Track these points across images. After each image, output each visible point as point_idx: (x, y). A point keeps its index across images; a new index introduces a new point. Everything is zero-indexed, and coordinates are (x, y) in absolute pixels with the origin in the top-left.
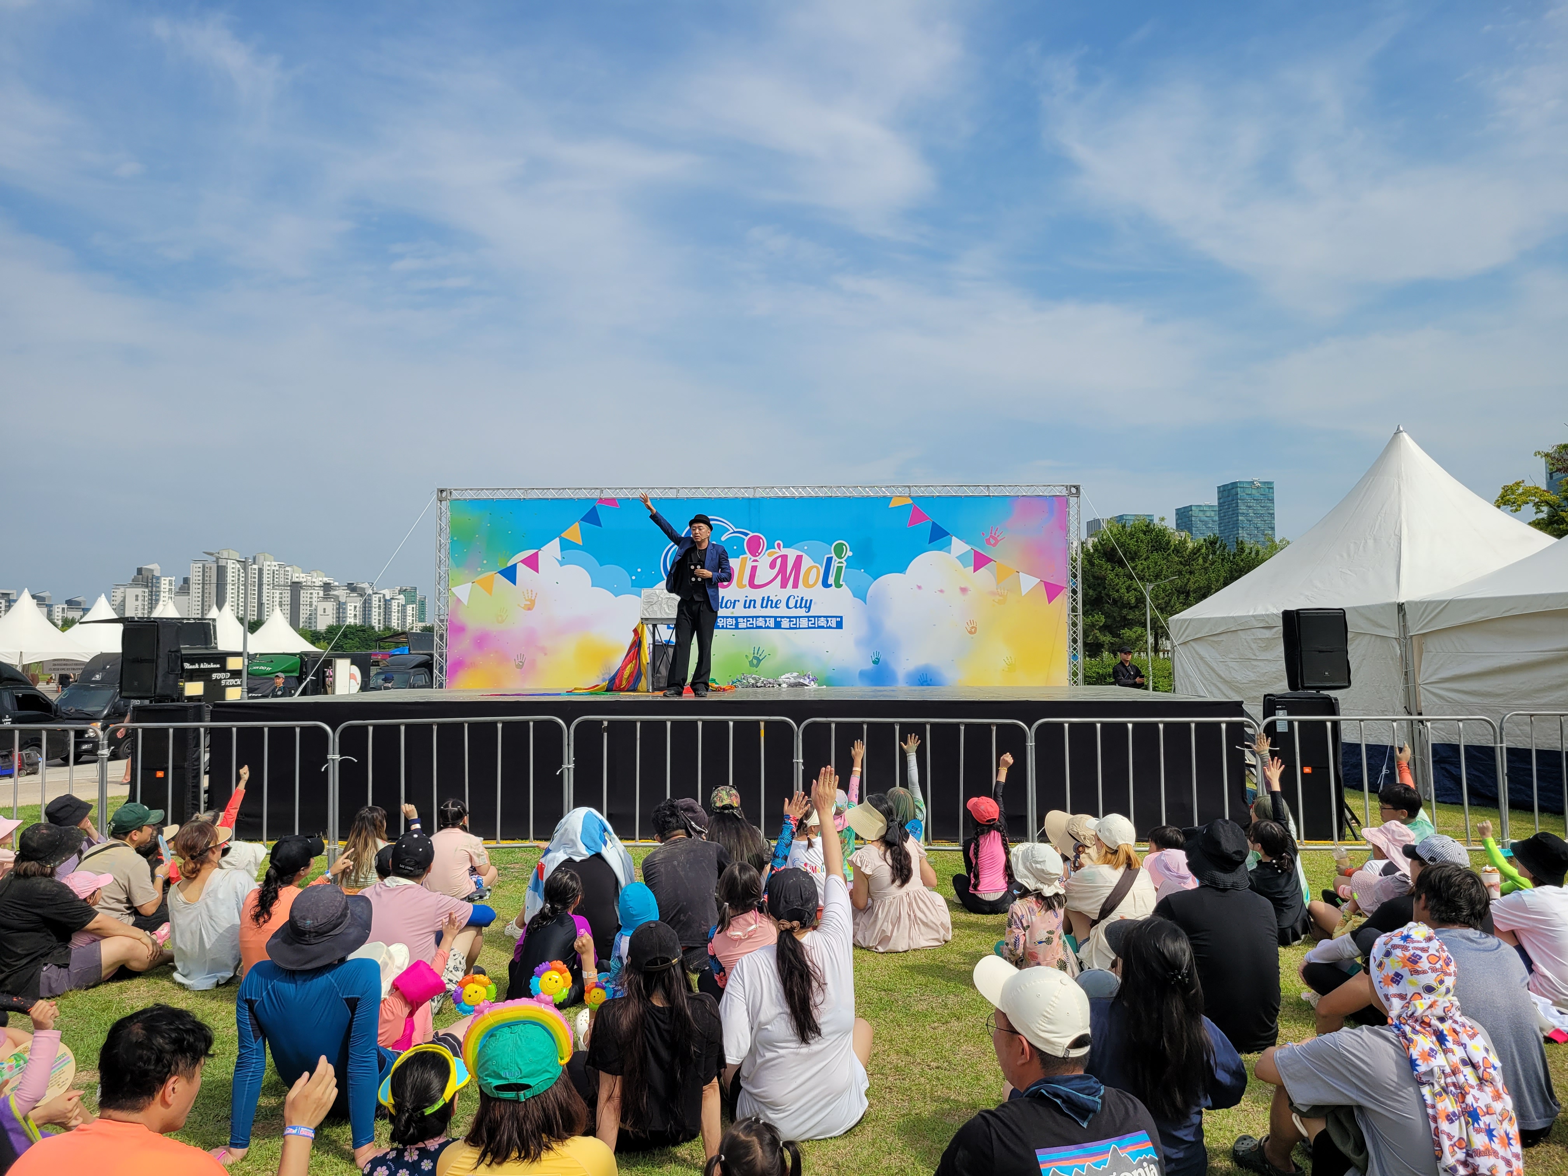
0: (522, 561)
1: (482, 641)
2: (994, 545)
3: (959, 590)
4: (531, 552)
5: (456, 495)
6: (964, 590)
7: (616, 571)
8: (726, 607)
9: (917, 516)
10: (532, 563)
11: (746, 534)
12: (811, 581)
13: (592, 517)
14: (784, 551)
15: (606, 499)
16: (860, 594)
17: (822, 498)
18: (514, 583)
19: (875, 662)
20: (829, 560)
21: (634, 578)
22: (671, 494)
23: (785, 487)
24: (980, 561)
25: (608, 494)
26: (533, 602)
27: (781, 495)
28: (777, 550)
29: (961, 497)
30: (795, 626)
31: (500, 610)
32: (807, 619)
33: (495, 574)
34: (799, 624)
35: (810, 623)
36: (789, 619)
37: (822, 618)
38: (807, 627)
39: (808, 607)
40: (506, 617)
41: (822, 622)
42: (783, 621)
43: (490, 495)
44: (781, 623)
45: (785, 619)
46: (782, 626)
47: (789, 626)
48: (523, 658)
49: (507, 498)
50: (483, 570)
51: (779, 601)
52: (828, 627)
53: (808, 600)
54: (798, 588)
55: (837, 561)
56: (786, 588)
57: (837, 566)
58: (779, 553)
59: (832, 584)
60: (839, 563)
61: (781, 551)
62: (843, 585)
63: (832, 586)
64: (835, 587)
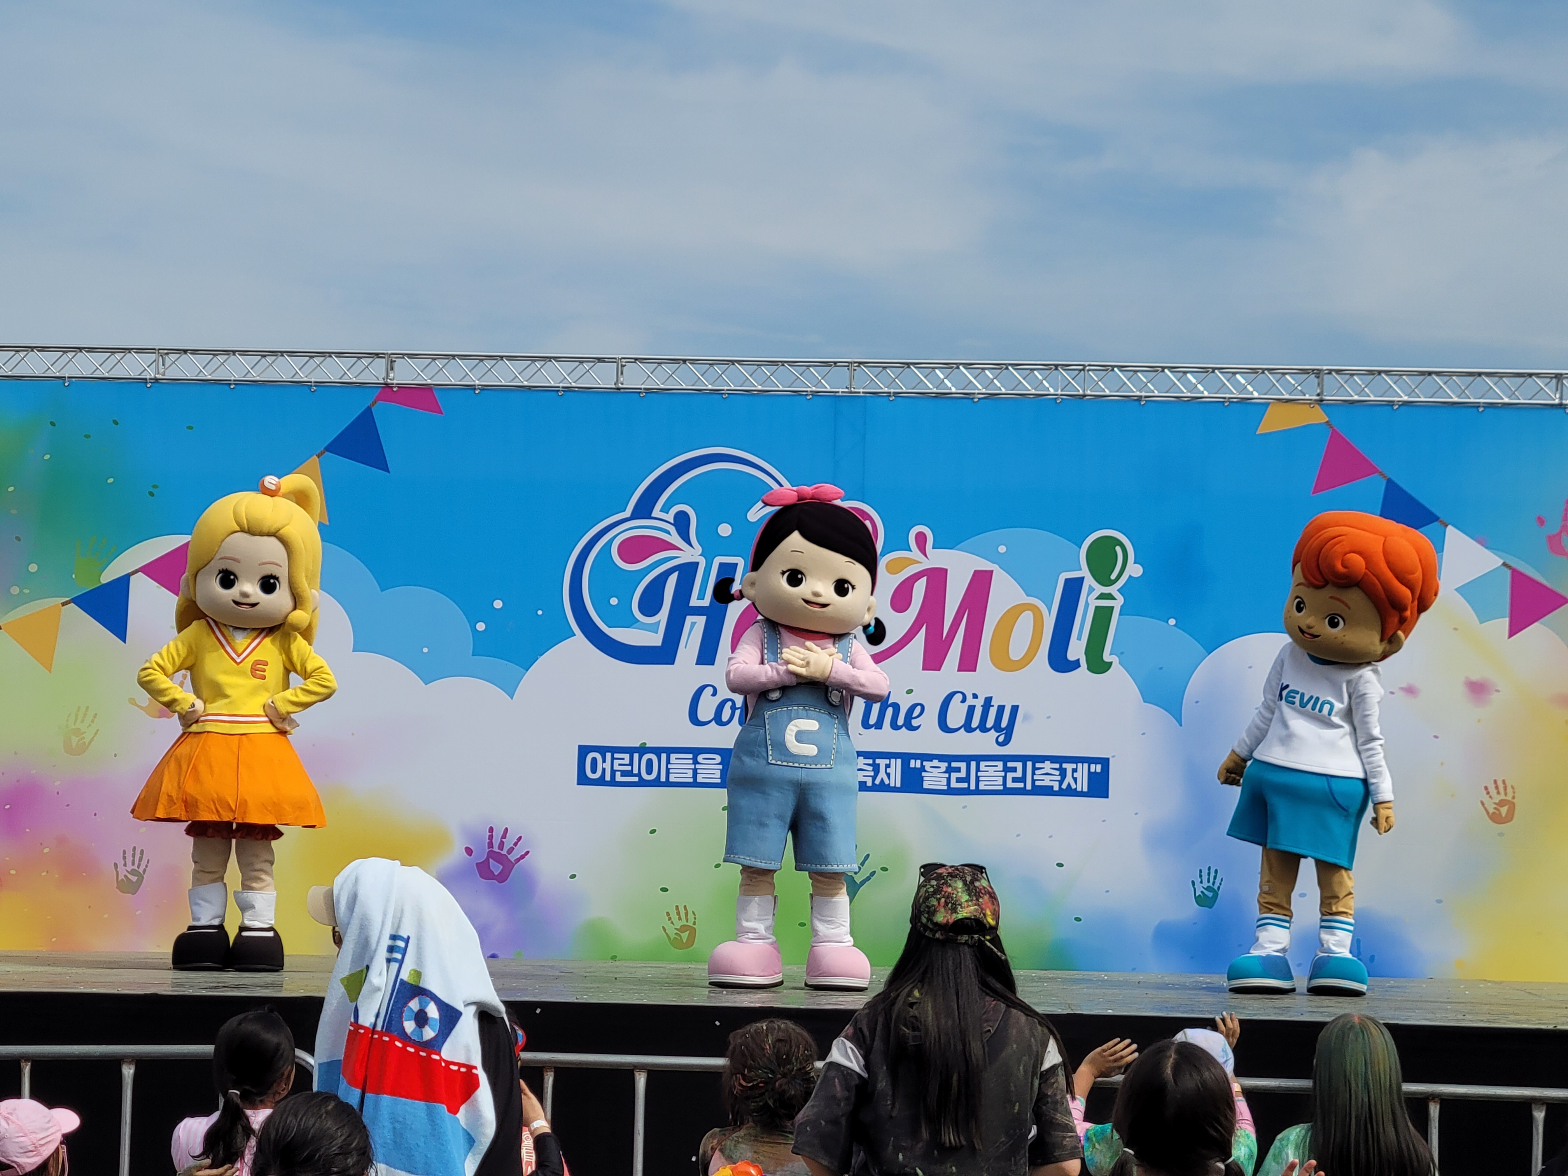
0: (148, 569)
1: (19, 807)
3: (1463, 690)
6: (1480, 690)
7: (428, 605)
9: (1341, 460)
13: (359, 442)
14: (937, 558)
15: (402, 388)
16: (1165, 694)
17: (1054, 400)
18: (121, 634)
19: (1205, 901)
20: (1073, 588)
21: (481, 627)
23: (948, 368)
24: (1531, 602)
27: (932, 388)
28: (916, 554)
29: (1476, 406)
30: (965, 785)
31: (77, 715)
32: (1000, 764)
33: (64, 604)
34: (977, 778)
35: (1010, 776)
36: (946, 764)
37: (1046, 762)
38: (1001, 788)
39: (1003, 729)
40: (92, 739)
41: (1047, 774)
42: (927, 768)
43: (52, 365)
44: (924, 774)
45: (935, 763)
46: (926, 785)
47: (945, 784)
48: (142, 863)
49: (107, 375)
50: (26, 591)
51: (918, 709)
52: (1062, 789)
53: (1004, 706)
54: (975, 671)
55: (1094, 590)
56: (939, 670)
57: (1096, 607)
58: (921, 563)
59: (1078, 660)
60: (1102, 597)
61: (926, 556)
62: (1111, 663)
63: (1079, 666)
64: (1088, 669)
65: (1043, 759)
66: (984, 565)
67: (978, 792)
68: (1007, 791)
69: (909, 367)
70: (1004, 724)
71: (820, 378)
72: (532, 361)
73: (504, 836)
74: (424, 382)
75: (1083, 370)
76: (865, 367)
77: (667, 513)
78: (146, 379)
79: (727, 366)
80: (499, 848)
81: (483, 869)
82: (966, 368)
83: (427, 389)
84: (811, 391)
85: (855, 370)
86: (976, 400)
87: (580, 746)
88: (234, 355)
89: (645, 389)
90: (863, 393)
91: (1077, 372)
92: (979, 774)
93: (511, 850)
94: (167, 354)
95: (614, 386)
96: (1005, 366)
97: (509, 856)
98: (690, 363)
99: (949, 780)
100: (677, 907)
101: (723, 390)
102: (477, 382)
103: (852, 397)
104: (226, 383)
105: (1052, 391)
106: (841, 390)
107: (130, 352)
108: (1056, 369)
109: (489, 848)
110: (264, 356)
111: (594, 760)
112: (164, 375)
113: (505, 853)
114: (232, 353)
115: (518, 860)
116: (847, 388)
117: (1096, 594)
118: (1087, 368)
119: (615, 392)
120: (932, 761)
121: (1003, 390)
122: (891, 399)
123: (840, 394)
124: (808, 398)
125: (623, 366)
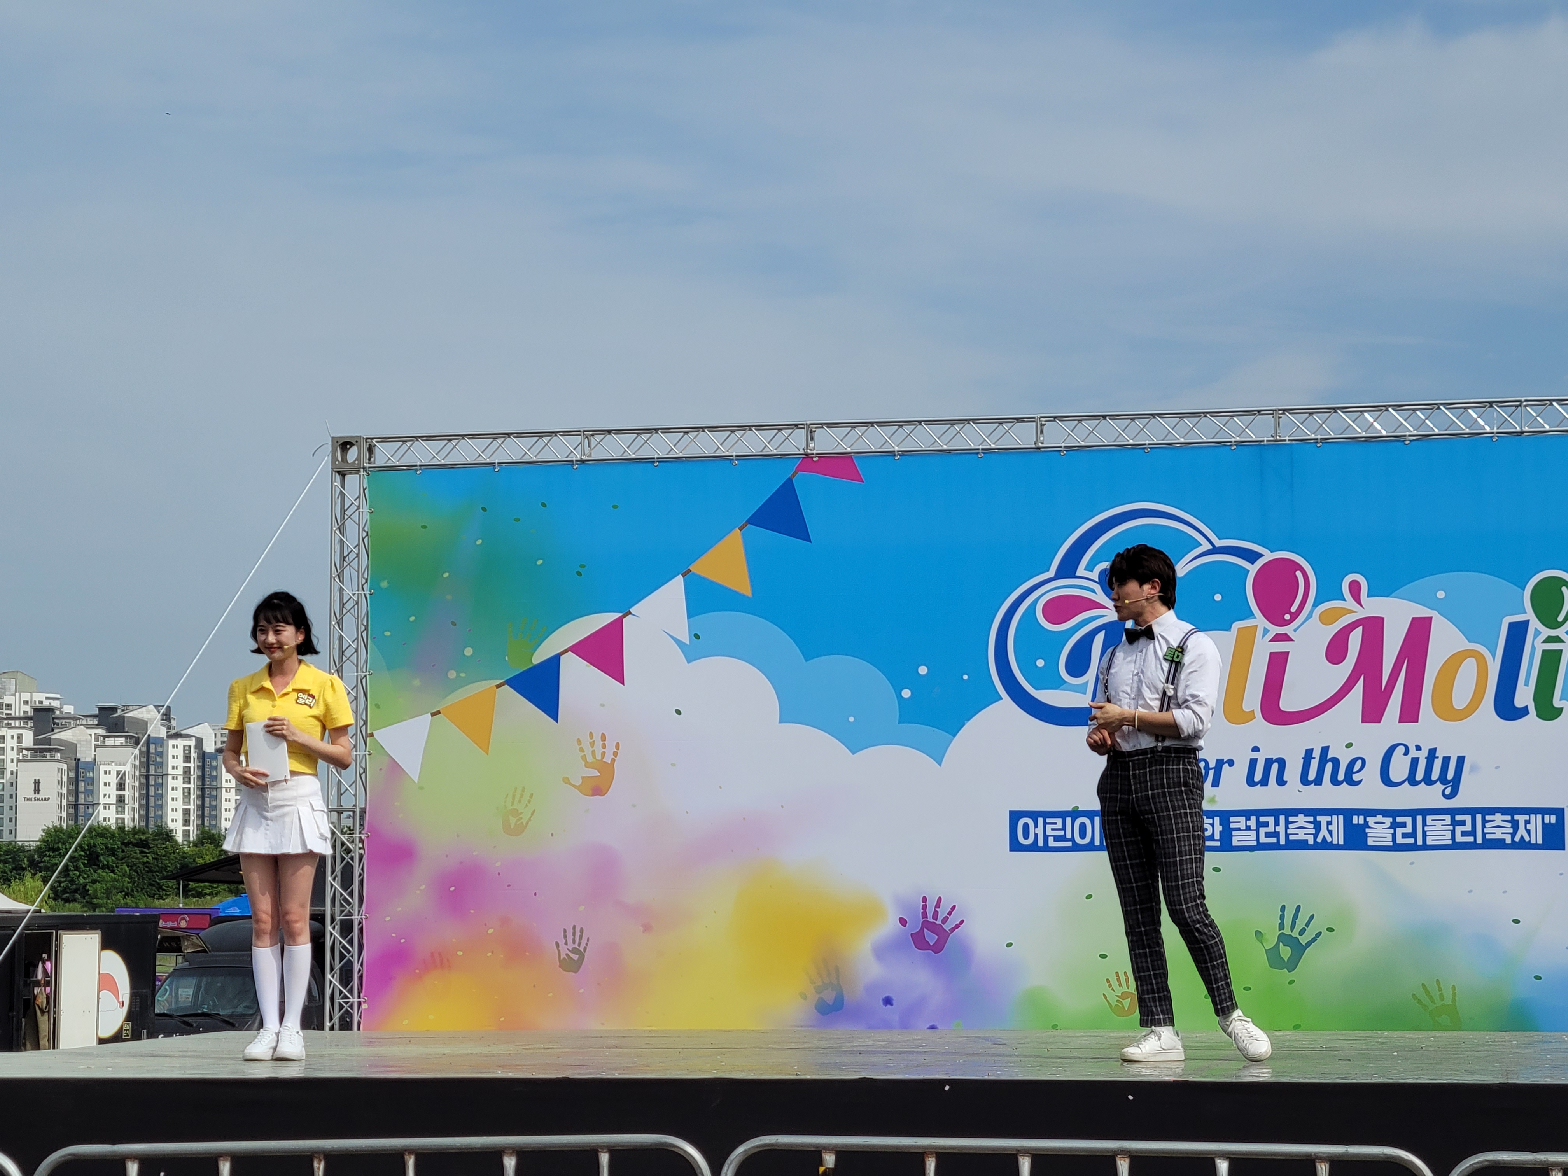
0: (577, 649)
1: (462, 888)
7: (852, 674)
10: (605, 651)
11: (1252, 557)
12: (1461, 697)
13: (780, 514)
14: (1372, 607)
15: (822, 457)
18: (554, 715)
20: (1518, 632)
21: (906, 694)
23: (1376, 409)
26: (607, 770)
27: (1360, 431)
28: (1349, 602)
30: (1412, 841)
31: (514, 796)
32: (1448, 818)
33: (498, 686)
34: (1424, 832)
35: (1459, 829)
36: (1391, 820)
37: (1496, 814)
38: (1450, 842)
39: (1449, 782)
40: (530, 817)
41: (1498, 827)
42: (1371, 824)
43: (482, 453)
44: (1367, 830)
45: (1379, 818)
46: (1370, 842)
47: (1391, 840)
48: (582, 941)
49: (535, 459)
50: (463, 675)
51: (1359, 764)
52: (1515, 841)
53: (1449, 758)
54: (1417, 722)
55: (1540, 633)
56: (1379, 722)
57: (1544, 651)
58: (1356, 612)
59: (1527, 707)
60: (1550, 640)
61: (1361, 605)
62: (1562, 709)
63: (1528, 713)
64: (1537, 716)
65: (1492, 811)
66: (1423, 612)
67: (1425, 847)
68: (1455, 846)
69: (1336, 412)
70: (1450, 776)
71: (1244, 427)
72: (951, 424)
73: (938, 905)
74: (844, 451)
75: (1520, 406)
76: (1290, 414)
77: (1092, 571)
78: (572, 461)
79: (1148, 420)
80: (933, 918)
82: (1394, 410)
83: (846, 457)
84: (1235, 442)
85: (1280, 418)
86: (1407, 442)
87: (1010, 811)
88: (657, 433)
89: (1065, 447)
90: (1289, 440)
91: (1514, 408)
92: (1426, 828)
93: (945, 920)
94: (592, 435)
95: (1034, 446)
96: (1436, 406)
97: (943, 926)
98: (1110, 419)
99: (1394, 835)
100: (1117, 973)
101: (1145, 444)
102: (897, 448)
103: (1277, 445)
104: (650, 461)
105: (1488, 429)
106: (1265, 439)
107: (556, 435)
108: (1491, 406)
109: (923, 918)
110: (687, 433)
111: (1026, 826)
112: (590, 455)
113: (940, 923)
114: (654, 431)
115: (953, 930)
116: (1272, 436)
117: (1543, 637)
118: (1525, 403)
119: (1035, 452)
120: (1376, 817)
121: (1437, 431)
122: (1319, 445)
123: (1265, 443)
124: (1233, 448)
125: (1042, 425)
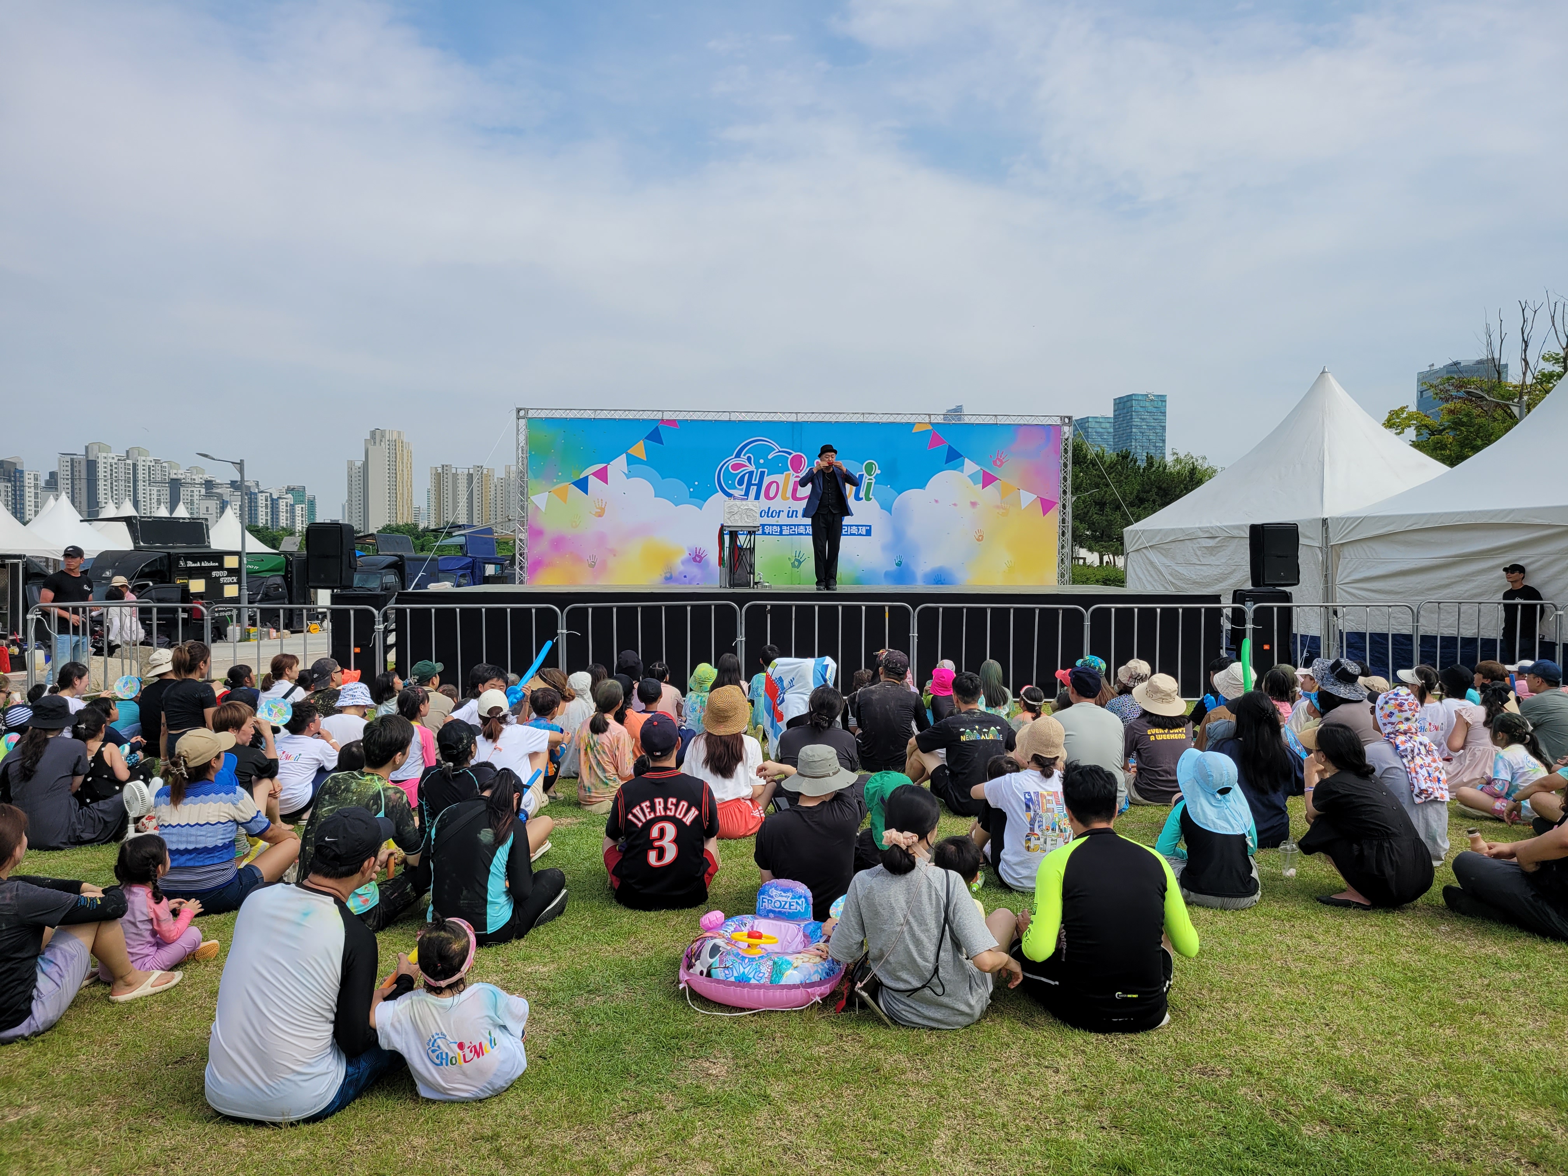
0: (593, 474)
1: (559, 543)
2: (1000, 466)
3: (969, 504)
4: (601, 466)
5: (531, 414)
6: (974, 504)
7: (675, 483)
8: (772, 516)
9: (936, 440)
10: (602, 475)
11: (790, 454)
13: (655, 436)
15: (668, 421)
16: (887, 507)
17: (856, 423)
18: (587, 494)
19: (899, 565)
20: (861, 477)
21: (691, 490)
22: (725, 417)
24: (988, 479)
25: (667, 416)
26: (603, 510)
29: (973, 424)
31: (574, 517)
33: (569, 484)
40: (580, 523)
41: (854, 530)
48: (596, 558)
50: (559, 481)
52: (859, 534)
55: (867, 477)
59: (862, 497)
60: (869, 479)
62: (871, 498)
64: (865, 500)
69: (814, 414)
71: (788, 417)
74: (673, 419)
76: (801, 414)
77: (745, 456)
79: (761, 414)
81: (694, 560)
82: (830, 414)
85: (798, 415)
86: (833, 423)
89: (738, 420)
90: (800, 421)
96: (841, 413)
98: (750, 413)
101: (760, 420)
102: (688, 419)
108: (856, 414)
116: (796, 420)
118: (864, 414)
121: (841, 420)
122: (808, 423)
124: (784, 422)
125: (731, 414)
